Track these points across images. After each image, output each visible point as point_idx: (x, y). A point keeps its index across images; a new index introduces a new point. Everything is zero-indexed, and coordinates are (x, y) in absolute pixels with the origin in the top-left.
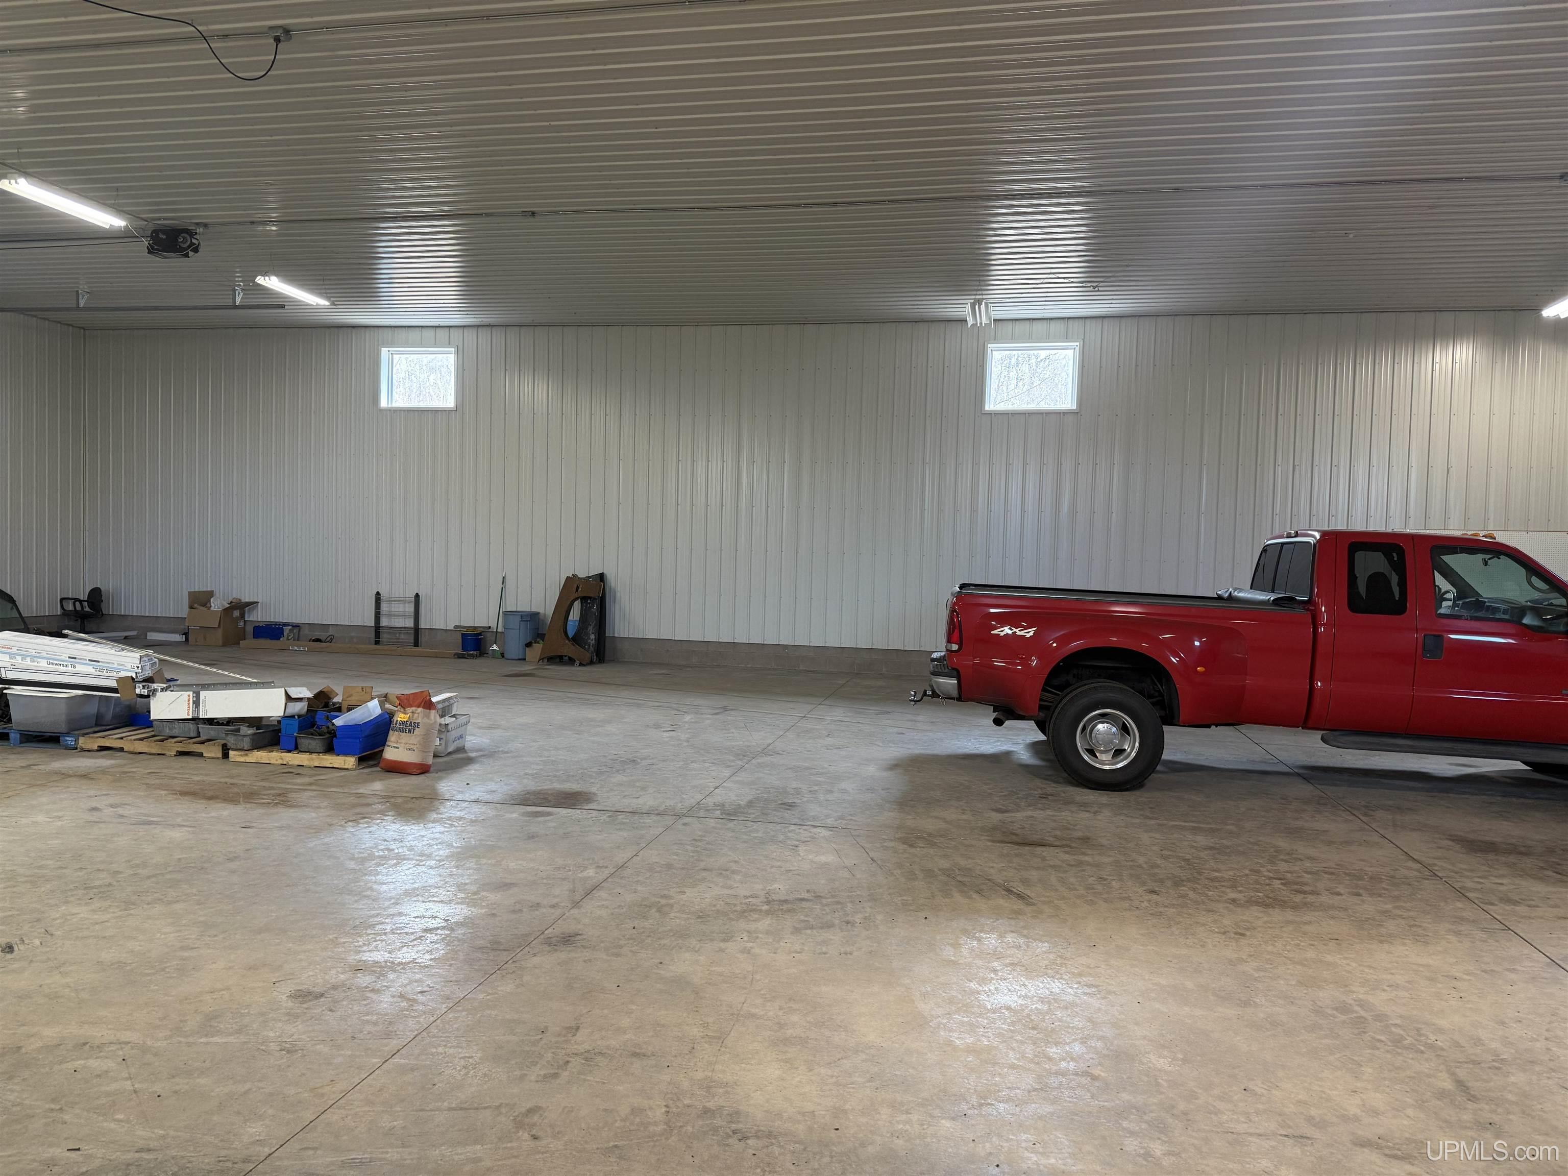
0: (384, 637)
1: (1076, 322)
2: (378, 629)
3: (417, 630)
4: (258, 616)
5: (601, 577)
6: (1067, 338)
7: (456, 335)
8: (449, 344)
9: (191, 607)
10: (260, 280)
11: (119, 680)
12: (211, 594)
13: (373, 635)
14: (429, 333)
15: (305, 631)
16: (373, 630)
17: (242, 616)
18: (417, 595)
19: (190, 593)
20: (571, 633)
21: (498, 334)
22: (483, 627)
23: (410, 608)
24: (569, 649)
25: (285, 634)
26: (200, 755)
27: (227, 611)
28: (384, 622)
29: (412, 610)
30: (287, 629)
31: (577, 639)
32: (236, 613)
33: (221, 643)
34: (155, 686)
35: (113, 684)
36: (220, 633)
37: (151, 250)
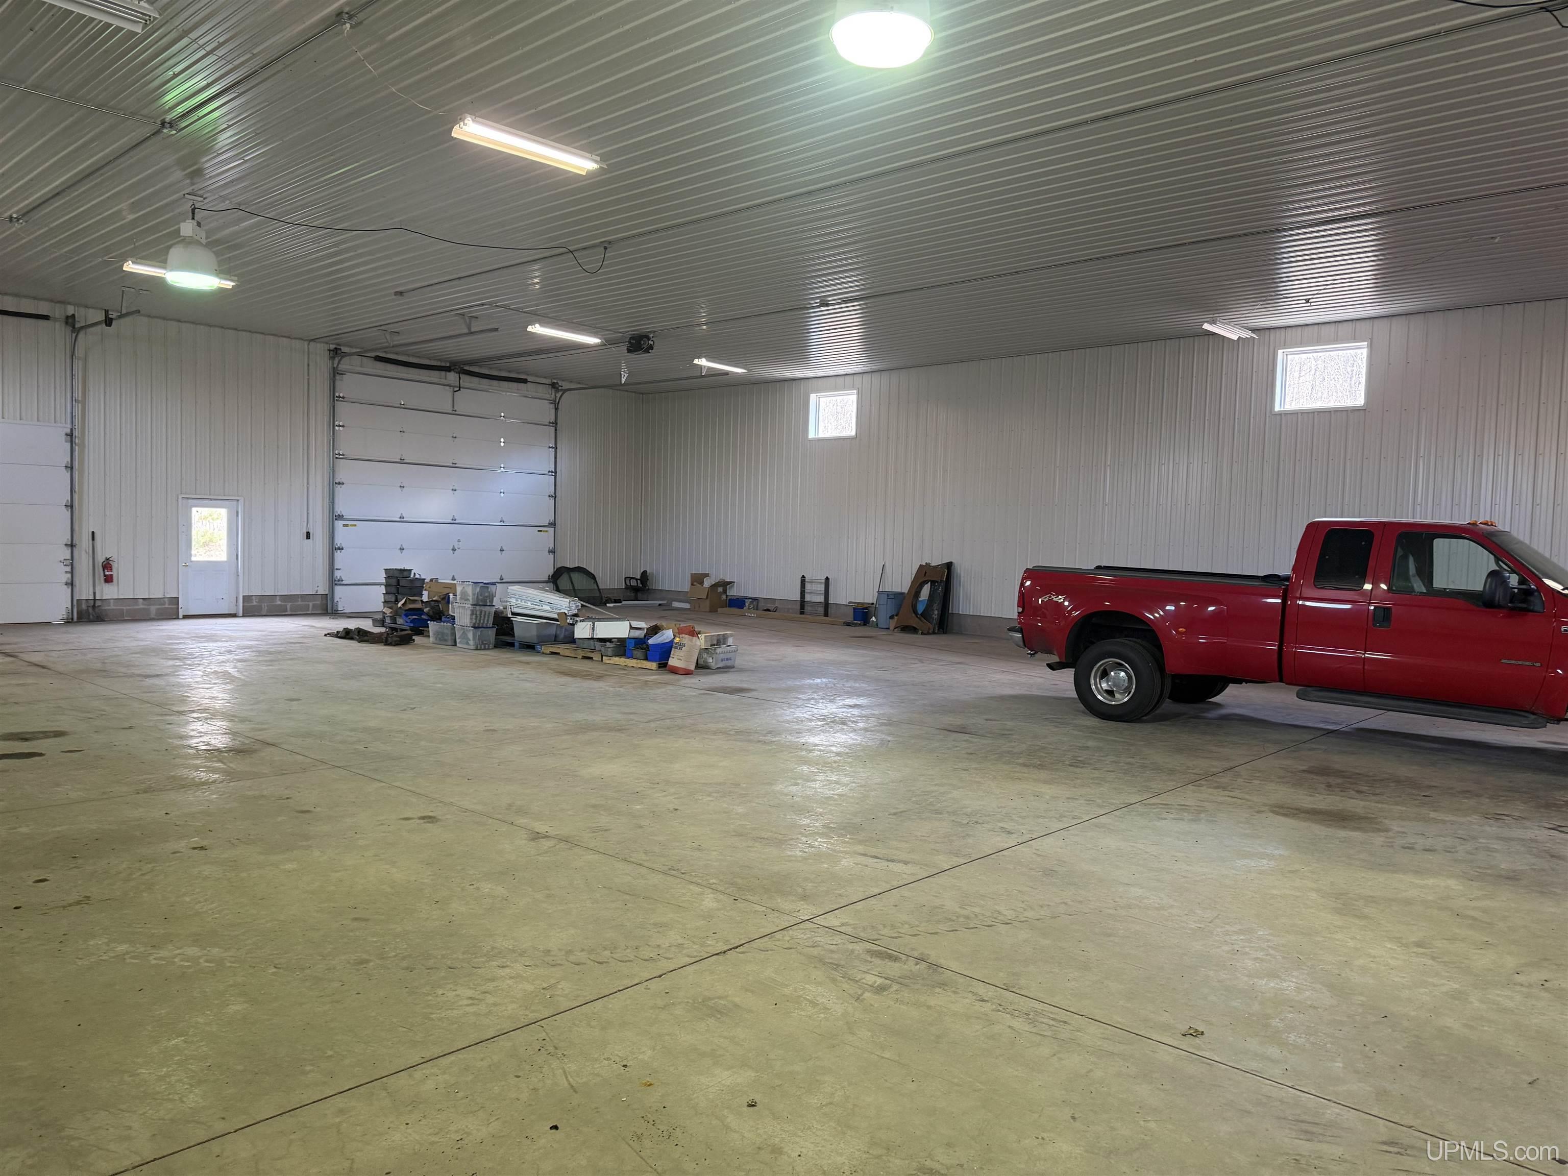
0: (808, 609)
1: (1363, 323)
2: (803, 603)
3: (826, 605)
4: (733, 592)
5: (949, 565)
6: (1355, 339)
7: (858, 379)
8: (853, 388)
9: (692, 585)
10: (696, 361)
11: (559, 614)
12: (707, 575)
13: (798, 607)
14: (840, 380)
15: (761, 604)
16: (799, 604)
17: (725, 591)
18: (827, 579)
19: (692, 574)
20: (920, 609)
21: (885, 375)
22: (868, 603)
23: (822, 588)
24: (914, 622)
25: (747, 604)
26: (591, 658)
27: (714, 586)
28: (808, 598)
29: (823, 589)
30: (748, 602)
31: (925, 615)
32: (720, 589)
33: (708, 610)
34: (578, 619)
35: (556, 616)
36: (708, 602)
37: (629, 351)
